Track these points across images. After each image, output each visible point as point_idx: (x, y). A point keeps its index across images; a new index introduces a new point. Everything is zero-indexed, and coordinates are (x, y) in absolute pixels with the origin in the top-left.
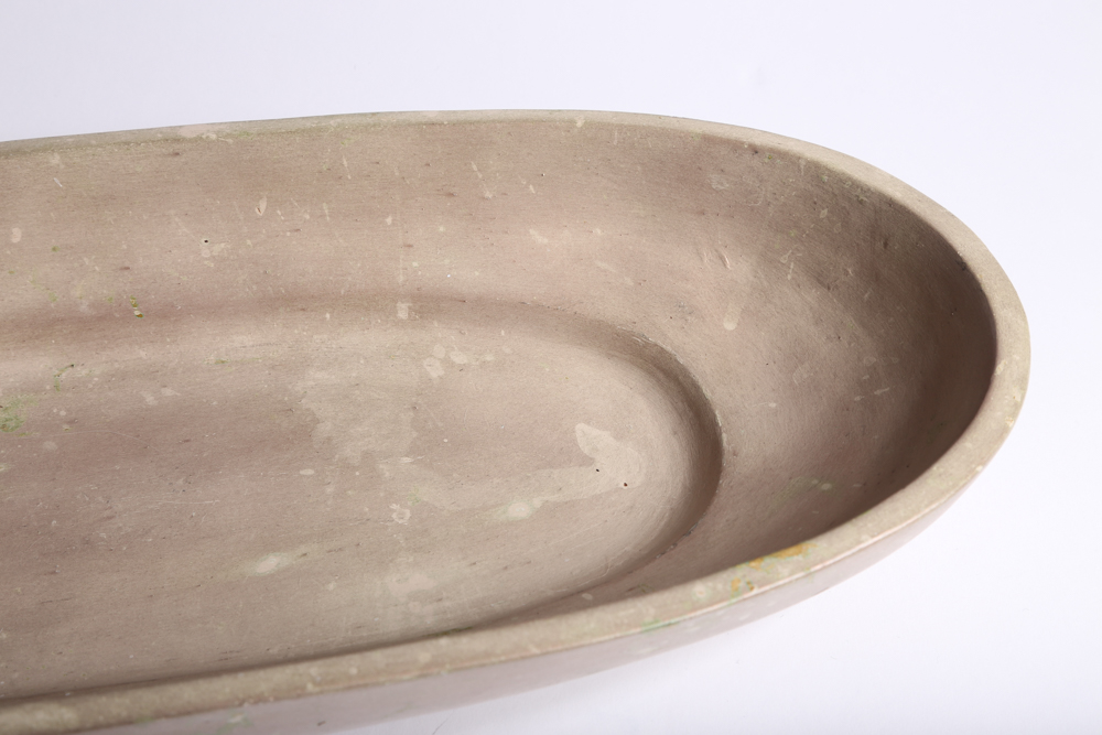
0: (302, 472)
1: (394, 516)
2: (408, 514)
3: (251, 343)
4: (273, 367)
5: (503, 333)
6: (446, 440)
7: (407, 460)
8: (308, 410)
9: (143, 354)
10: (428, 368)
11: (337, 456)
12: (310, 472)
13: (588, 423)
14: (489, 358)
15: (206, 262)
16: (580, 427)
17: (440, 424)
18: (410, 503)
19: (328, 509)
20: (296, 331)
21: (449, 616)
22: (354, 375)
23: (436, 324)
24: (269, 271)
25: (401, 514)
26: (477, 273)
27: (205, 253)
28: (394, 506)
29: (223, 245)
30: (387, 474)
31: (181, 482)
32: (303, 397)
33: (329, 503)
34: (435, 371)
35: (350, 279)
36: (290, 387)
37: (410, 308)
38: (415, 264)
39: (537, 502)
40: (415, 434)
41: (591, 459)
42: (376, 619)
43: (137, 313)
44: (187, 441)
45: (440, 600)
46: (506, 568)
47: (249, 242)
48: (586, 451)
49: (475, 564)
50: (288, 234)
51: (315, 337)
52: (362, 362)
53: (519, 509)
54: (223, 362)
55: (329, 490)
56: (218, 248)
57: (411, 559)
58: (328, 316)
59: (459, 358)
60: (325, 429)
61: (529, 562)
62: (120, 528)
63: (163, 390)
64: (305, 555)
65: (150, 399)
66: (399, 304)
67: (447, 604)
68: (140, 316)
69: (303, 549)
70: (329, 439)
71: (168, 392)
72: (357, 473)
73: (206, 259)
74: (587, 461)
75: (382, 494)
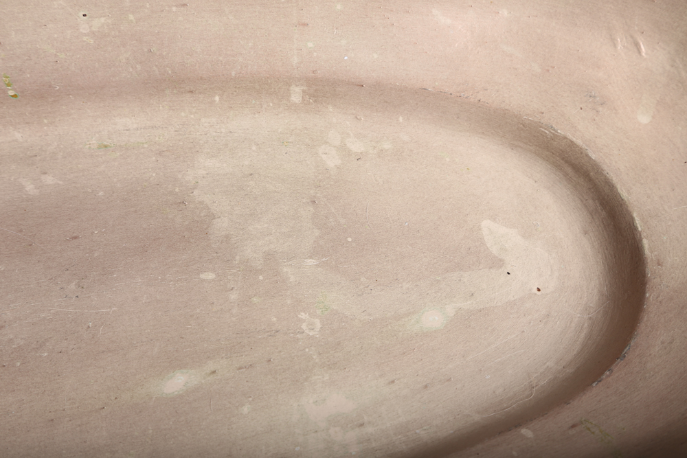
0: (203, 276)
1: (304, 326)
2: (318, 325)
3: (135, 126)
4: (160, 153)
5: (401, 119)
6: (349, 239)
7: (311, 262)
8: (201, 203)
9: (18, 136)
10: (324, 157)
11: (238, 258)
12: (210, 276)
13: (494, 220)
14: (387, 145)
15: (85, 38)
16: (486, 224)
17: (342, 221)
18: (319, 312)
19: (234, 319)
20: (183, 114)
21: (374, 445)
22: (247, 163)
23: (330, 108)
24: (154, 49)
25: (311, 325)
26: (376, 56)
27: (84, 28)
28: (303, 316)
29: (103, 20)
30: (292, 279)
31: (73, 286)
32: (195, 188)
33: (234, 311)
34: (332, 160)
35: (241, 59)
36: (180, 176)
37: (304, 91)
38: (310, 45)
39: (450, 310)
40: (317, 233)
41: (501, 260)
42: (297, 449)
43: (11, 93)
44: (76, 238)
45: (362, 425)
46: (426, 387)
47: (131, 17)
48: (495, 250)
49: (393, 382)
50: (174, 9)
51: (203, 120)
52: (254, 148)
53: (433, 318)
54: (106, 146)
55: (233, 296)
56: (97, 23)
57: (327, 377)
58: (217, 98)
59: (356, 146)
60: (221, 225)
61: (449, 380)
62: (11, 341)
63: (43, 177)
64: (214, 372)
65: (30, 188)
66: (293, 88)
67: (369, 429)
68: (15, 96)
69: (211, 366)
70: (227, 237)
71: (49, 180)
72: (261, 278)
73: (85, 35)
74: (497, 263)
75: (289, 302)
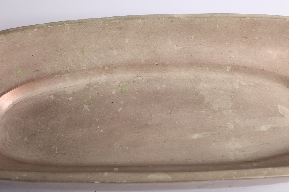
0: (202, 112)
1: (229, 126)
2: (232, 126)
3: (185, 74)
4: (191, 82)
5: (256, 77)
6: (241, 106)
7: (231, 111)
8: (202, 94)
9: (156, 75)
10: (235, 85)
11: (211, 108)
12: (204, 112)
13: (282, 105)
14: (252, 84)
15: (175, 52)
16: (279, 106)
17: (239, 102)
18: (233, 123)
19: (210, 123)
20: (198, 72)
21: (247, 156)
22: (214, 85)
23: (237, 73)
24: (192, 55)
25: (230, 126)
26: (251, 60)
27: (176, 49)
28: (228, 124)
29: (180, 47)
30: (226, 114)
31: (169, 111)
32: (200, 91)
33: (210, 121)
34: (237, 87)
35: (214, 59)
36: (196, 87)
37: (230, 68)
38: (233, 56)
39: (269, 126)
40: (232, 104)
41: (283, 115)
42: (227, 155)
43: (156, 64)
44: (170, 100)
45: (244, 151)
46: (262, 144)
47: (188, 47)
48: (282, 113)
49: (253, 142)
50: (199, 45)
51: (203, 74)
52: (216, 82)
53: (264, 128)
54: (178, 79)
55: (210, 117)
56: (179, 48)
57: (235, 139)
58: (207, 69)
59: (243, 84)
60: (207, 100)
61: (268, 143)
62: (154, 122)
63: (162, 85)
64: (205, 135)
65: (159, 87)
66: (227, 67)
67: (246, 153)
68: (157, 65)
69: (204, 133)
70: (209, 103)
71: (163, 86)
72: (217, 113)
73: (176, 51)
74: (282, 116)
75: (225, 120)
